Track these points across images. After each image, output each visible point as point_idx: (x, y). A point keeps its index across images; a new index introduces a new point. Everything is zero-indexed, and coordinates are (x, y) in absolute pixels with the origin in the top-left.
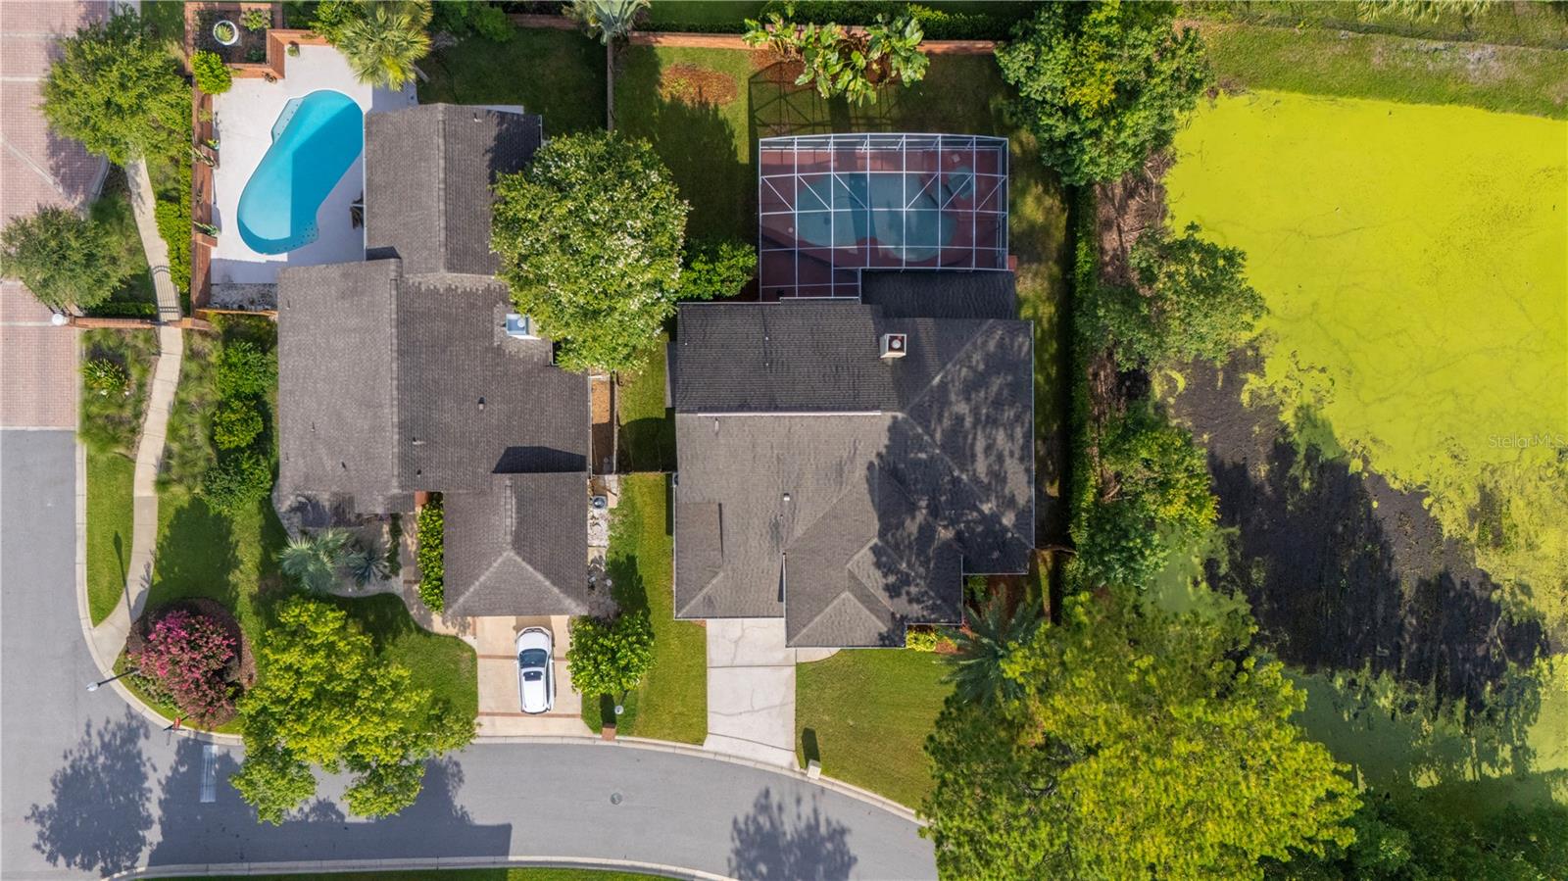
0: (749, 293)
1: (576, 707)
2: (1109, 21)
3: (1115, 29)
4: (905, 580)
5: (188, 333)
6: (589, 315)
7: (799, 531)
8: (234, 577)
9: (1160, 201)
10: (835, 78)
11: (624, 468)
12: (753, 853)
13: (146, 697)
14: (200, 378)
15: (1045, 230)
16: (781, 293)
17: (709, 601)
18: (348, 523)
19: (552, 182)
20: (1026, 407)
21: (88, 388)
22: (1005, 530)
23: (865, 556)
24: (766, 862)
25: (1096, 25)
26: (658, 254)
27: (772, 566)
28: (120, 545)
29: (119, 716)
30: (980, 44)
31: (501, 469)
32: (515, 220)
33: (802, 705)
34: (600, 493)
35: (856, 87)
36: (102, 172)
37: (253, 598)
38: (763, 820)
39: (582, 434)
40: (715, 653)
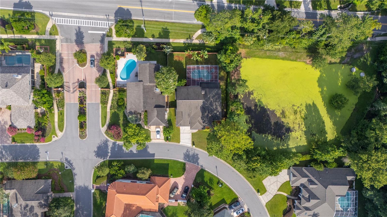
0: (186, 85)
1: (163, 138)
2: (229, 53)
3: (230, 54)
4: (205, 121)
5: (114, 90)
6: (167, 89)
7: (192, 115)
8: (120, 121)
9: (240, 72)
10: (196, 58)
11: (169, 107)
12: (186, 157)
13: (109, 137)
14: (115, 96)
15: (224, 76)
16: (190, 85)
17: (181, 124)
18: (136, 114)
19: (162, 73)
20: (220, 100)
21: (101, 97)
22: (218, 115)
23: (200, 118)
24: (188, 158)
25: (228, 53)
26: (174, 81)
27: (189, 119)
28: (105, 117)
29: (105, 139)
30: (215, 53)
31: (155, 107)
32: (158, 77)
33: (193, 138)
34: (166, 111)
35: (199, 59)
36: (103, 70)
37: (122, 124)
38: (187, 153)
39: (164, 103)
40: (181, 131)
